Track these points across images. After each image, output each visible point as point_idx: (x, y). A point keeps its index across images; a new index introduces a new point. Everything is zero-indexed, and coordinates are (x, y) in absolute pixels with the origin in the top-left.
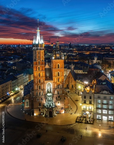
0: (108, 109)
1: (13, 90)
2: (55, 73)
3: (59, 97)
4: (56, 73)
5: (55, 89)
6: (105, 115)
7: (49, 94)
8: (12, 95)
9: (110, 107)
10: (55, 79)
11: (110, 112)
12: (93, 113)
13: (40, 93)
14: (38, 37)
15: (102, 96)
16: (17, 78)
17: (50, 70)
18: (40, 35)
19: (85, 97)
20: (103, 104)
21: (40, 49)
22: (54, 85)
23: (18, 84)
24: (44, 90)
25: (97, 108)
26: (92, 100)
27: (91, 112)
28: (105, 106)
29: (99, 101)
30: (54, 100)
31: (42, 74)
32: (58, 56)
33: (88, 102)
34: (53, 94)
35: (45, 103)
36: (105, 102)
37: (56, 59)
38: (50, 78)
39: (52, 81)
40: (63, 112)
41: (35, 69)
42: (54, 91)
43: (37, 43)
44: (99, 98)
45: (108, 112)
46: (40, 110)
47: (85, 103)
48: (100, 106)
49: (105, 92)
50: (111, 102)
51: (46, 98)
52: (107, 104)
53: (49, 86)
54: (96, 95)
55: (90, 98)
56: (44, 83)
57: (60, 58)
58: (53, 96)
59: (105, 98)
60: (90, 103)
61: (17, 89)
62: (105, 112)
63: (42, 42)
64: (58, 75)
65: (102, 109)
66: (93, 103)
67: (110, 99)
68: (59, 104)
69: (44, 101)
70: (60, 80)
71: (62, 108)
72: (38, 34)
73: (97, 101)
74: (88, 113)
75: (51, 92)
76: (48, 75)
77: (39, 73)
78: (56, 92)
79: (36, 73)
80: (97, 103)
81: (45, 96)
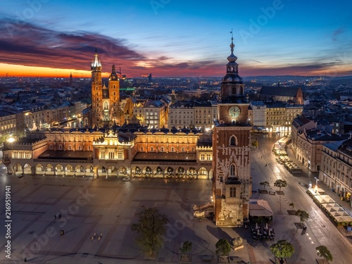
0: (154, 120)
1: (71, 116)
2: (111, 93)
4: (113, 93)
5: (111, 107)
7: (106, 111)
8: (70, 121)
9: (156, 118)
10: (112, 99)
11: (156, 122)
13: (98, 110)
14: (96, 62)
15: (149, 109)
16: (73, 105)
17: (107, 91)
19: (136, 112)
20: (150, 116)
21: (98, 72)
22: (110, 103)
23: (75, 110)
24: (101, 107)
25: (146, 120)
26: (142, 113)
28: (151, 118)
29: (147, 114)
30: (111, 116)
31: (100, 93)
32: (114, 77)
33: (138, 115)
34: (110, 111)
35: (103, 118)
36: (151, 114)
37: (112, 80)
38: (108, 97)
39: (109, 100)
42: (111, 108)
43: (95, 66)
44: (147, 111)
45: (154, 122)
48: (148, 118)
49: (151, 106)
50: (156, 114)
51: (103, 114)
52: (153, 116)
53: (106, 103)
54: (145, 109)
55: (140, 112)
56: (101, 101)
57: (116, 79)
58: (109, 112)
59: (151, 111)
60: (140, 116)
61: (74, 116)
62: (151, 122)
63: (100, 65)
65: (149, 120)
66: (142, 115)
67: (156, 111)
70: (116, 99)
72: (96, 58)
73: (145, 114)
75: (107, 109)
76: (105, 94)
77: (96, 92)
78: (112, 109)
79: (94, 92)
80: (146, 116)
81: (103, 112)
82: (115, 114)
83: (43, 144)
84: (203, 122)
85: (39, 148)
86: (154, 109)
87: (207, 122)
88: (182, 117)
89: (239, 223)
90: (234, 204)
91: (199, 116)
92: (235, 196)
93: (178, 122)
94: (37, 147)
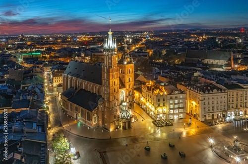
0: (179, 108)
2: (127, 79)
5: (127, 97)
6: (176, 114)
7: (124, 104)
9: (181, 106)
10: (127, 85)
12: (166, 115)
13: (115, 104)
14: (110, 40)
15: (174, 96)
19: (159, 101)
20: (174, 104)
22: (126, 94)
24: (118, 100)
25: (170, 109)
27: (164, 114)
28: (176, 106)
29: (171, 102)
32: (129, 60)
33: (161, 105)
36: (176, 101)
37: (128, 63)
39: (125, 89)
42: (126, 99)
44: (171, 98)
45: (179, 111)
47: (159, 106)
48: (172, 107)
49: (176, 92)
50: (181, 101)
52: (178, 103)
53: (122, 94)
54: (169, 97)
55: (164, 100)
56: (118, 92)
57: (131, 62)
59: (176, 98)
60: (164, 105)
62: (176, 111)
64: (129, 81)
65: (174, 109)
66: (166, 104)
69: (119, 112)
70: (131, 86)
73: (169, 102)
74: (161, 115)
77: (114, 81)
79: (112, 81)
81: (120, 106)
84: (235, 106)
86: (179, 96)
87: (239, 106)
88: (215, 102)
91: (231, 100)
93: (211, 109)
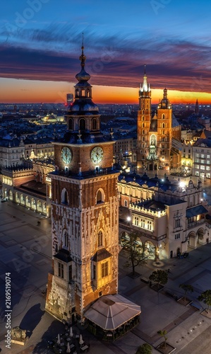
0: (205, 165)
3: (163, 151)
4: (161, 125)
5: (159, 142)
6: (203, 171)
7: (151, 147)
9: (208, 162)
10: (160, 130)
11: (208, 168)
12: (191, 169)
13: (143, 145)
15: (200, 149)
17: (156, 122)
18: (148, 83)
19: (184, 151)
20: (200, 158)
21: (146, 98)
22: (158, 138)
24: (148, 141)
25: (195, 163)
26: (191, 153)
27: (189, 166)
28: (202, 162)
29: (198, 155)
30: (159, 154)
31: (146, 124)
32: (164, 105)
33: (187, 156)
34: (157, 148)
35: (149, 156)
36: (203, 156)
37: (162, 108)
38: (155, 130)
39: (157, 133)
40: (168, 168)
41: (139, 119)
42: (158, 144)
44: (197, 151)
45: (205, 168)
46: (143, 163)
47: (184, 157)
48: (197, 161)
49: (203, 145)
50: (208, 156)
51: (149, 151)
52: (205, 159)
53: (153, 137)
54: (194, 148)
55: (189, 151)
56: (148, 134)
57: (166, 108)
58: (156, 151)
59: (203, 151)
60: (189, 157)
62: (202, 168)
64: (163, 127)
65: (200, 164)
66: (191, 157)
67: (208, 153)
68: (163, 160)
69: (148, 154)
70: (166, 132)
71: (167, 165)
72: (145, 81)
73: (195, 155)
74: (187, 168)
75: (154, 145)
76: (154, 126)
77: (143, 123)
78: (160, 146)
79: (140, 123)
80: (196, 158)
81: (149, 149)
82: (164, 152)
83: (28, 174)
85: (22, 177)
86: (206, 149)
89: (65, 318)
90: (63, 288)
92: (63, 277)
94: (19, 175)
